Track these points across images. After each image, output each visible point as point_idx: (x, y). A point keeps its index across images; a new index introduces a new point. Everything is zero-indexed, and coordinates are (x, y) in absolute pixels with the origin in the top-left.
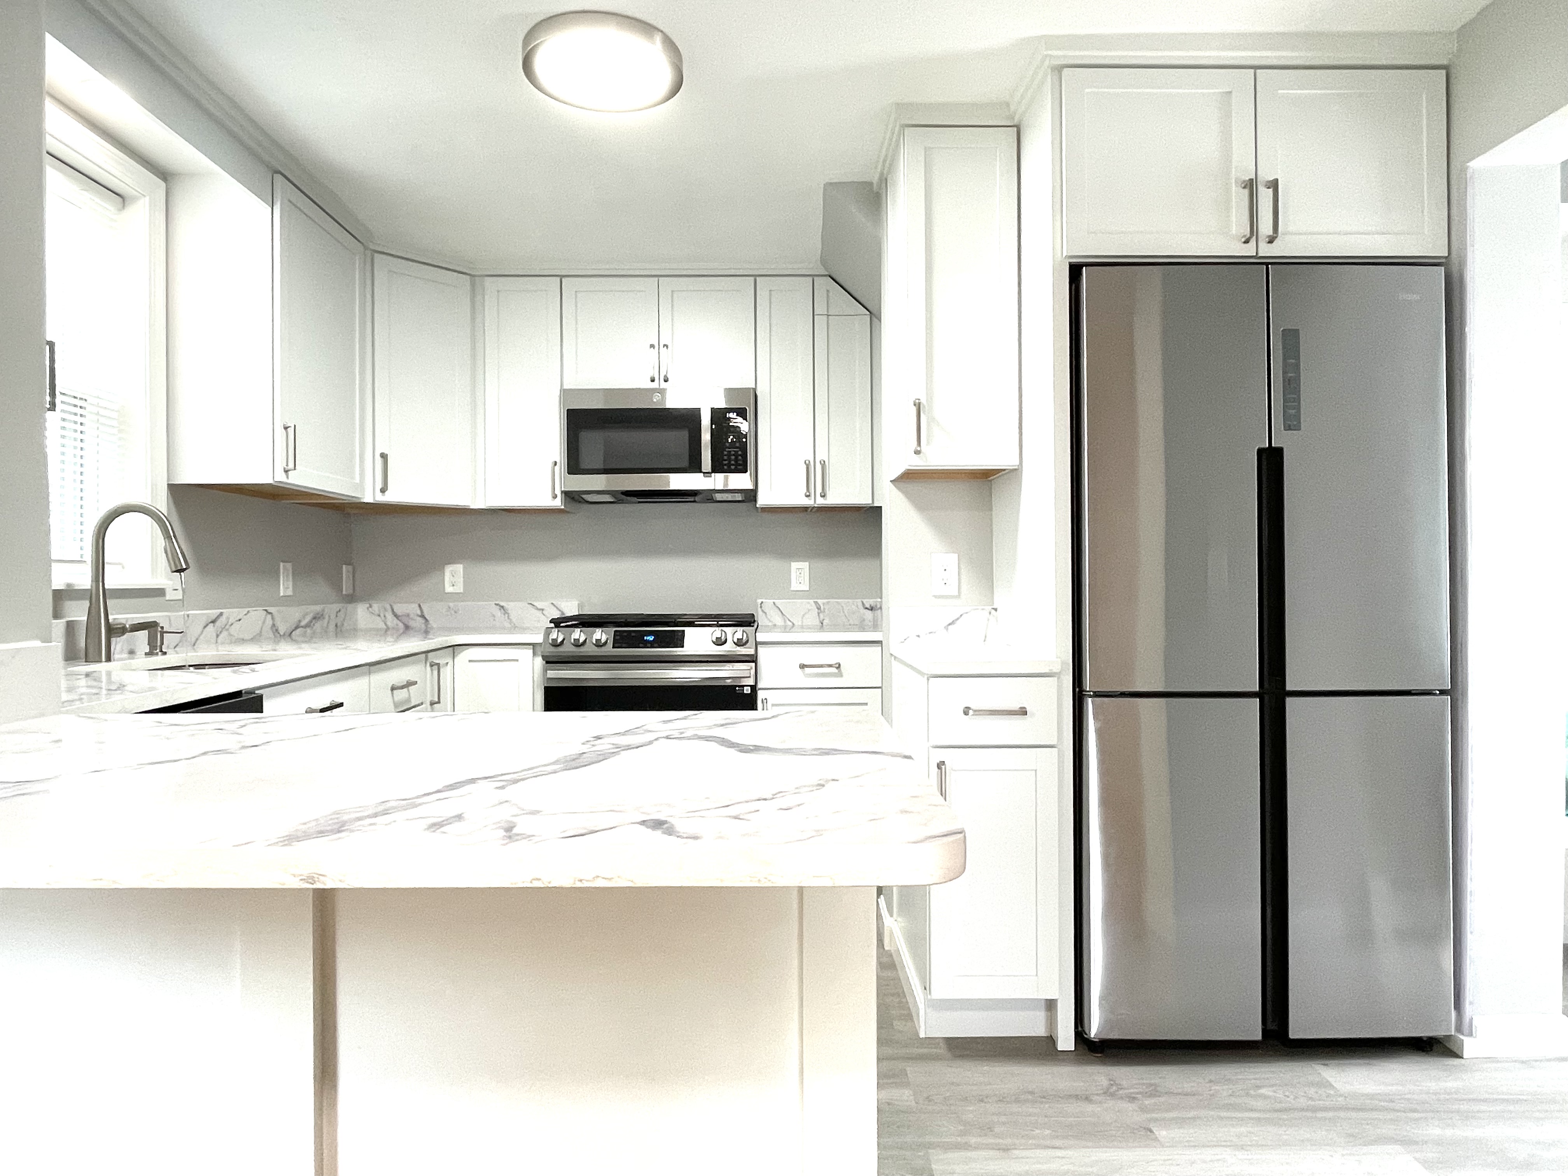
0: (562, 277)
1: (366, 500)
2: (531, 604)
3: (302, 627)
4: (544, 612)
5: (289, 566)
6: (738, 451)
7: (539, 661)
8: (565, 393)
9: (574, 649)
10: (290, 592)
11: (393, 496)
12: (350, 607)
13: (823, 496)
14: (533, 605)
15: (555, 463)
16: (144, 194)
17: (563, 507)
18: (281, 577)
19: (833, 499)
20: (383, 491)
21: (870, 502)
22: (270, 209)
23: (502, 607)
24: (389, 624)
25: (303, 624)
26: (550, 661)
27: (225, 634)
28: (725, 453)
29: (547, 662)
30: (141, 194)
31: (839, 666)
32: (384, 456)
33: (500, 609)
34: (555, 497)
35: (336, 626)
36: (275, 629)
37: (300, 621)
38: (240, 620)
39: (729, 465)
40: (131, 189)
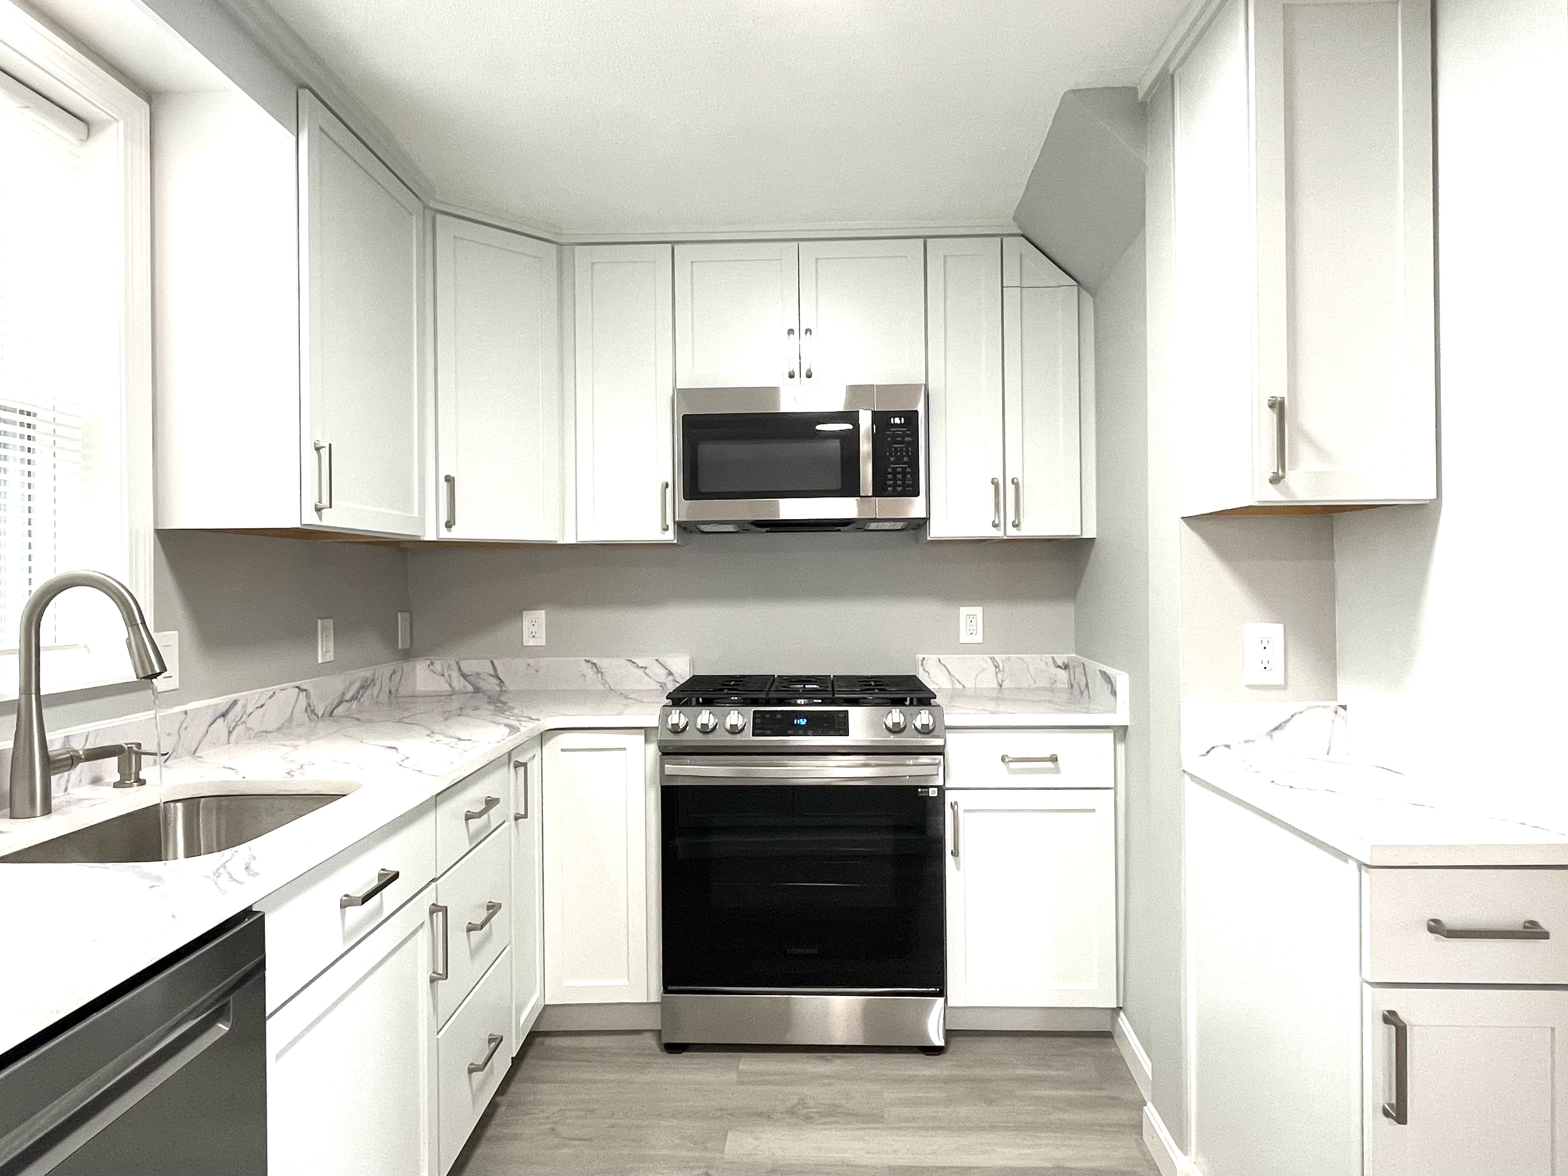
0: (673, 243)
1: (426, 539)
2: (630, 660)
3: (347, 701)
4: (647, 671)
5: (330, 623)
6: (906, 468)
7: (653, 749)
8: (682, 395)
9: (700, 737)
10: (330, 657)
11: (459, 533)
12: (407, 666)
13: (1016, 525)
14: (634, 663)
15: (667, 485)
16: (117, 117)
17: (676, 542)
18: (320, 641)
19: (1031, 529)
20: (449, 525)
21: (1080, 534)
22: (294, 138)
23: (595, 664)
24: (455, 684)
25: (347, 697)
26: (668, 752)
27: (240, 728)
28: (890, 470)
29: (664, 754)
30: (112, 117)
31: (1054, 759)
32: (449, 480)
33: (592, 667)
34: (666, 529)
35: (390, 692)
36: (310, 710)
37: (344, 694)
38: (262, 706)
39: (895, 486)
40: (96, 110)
